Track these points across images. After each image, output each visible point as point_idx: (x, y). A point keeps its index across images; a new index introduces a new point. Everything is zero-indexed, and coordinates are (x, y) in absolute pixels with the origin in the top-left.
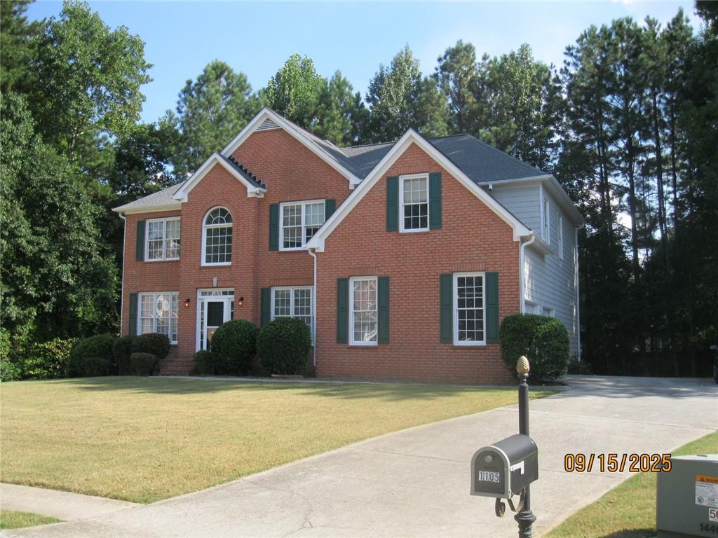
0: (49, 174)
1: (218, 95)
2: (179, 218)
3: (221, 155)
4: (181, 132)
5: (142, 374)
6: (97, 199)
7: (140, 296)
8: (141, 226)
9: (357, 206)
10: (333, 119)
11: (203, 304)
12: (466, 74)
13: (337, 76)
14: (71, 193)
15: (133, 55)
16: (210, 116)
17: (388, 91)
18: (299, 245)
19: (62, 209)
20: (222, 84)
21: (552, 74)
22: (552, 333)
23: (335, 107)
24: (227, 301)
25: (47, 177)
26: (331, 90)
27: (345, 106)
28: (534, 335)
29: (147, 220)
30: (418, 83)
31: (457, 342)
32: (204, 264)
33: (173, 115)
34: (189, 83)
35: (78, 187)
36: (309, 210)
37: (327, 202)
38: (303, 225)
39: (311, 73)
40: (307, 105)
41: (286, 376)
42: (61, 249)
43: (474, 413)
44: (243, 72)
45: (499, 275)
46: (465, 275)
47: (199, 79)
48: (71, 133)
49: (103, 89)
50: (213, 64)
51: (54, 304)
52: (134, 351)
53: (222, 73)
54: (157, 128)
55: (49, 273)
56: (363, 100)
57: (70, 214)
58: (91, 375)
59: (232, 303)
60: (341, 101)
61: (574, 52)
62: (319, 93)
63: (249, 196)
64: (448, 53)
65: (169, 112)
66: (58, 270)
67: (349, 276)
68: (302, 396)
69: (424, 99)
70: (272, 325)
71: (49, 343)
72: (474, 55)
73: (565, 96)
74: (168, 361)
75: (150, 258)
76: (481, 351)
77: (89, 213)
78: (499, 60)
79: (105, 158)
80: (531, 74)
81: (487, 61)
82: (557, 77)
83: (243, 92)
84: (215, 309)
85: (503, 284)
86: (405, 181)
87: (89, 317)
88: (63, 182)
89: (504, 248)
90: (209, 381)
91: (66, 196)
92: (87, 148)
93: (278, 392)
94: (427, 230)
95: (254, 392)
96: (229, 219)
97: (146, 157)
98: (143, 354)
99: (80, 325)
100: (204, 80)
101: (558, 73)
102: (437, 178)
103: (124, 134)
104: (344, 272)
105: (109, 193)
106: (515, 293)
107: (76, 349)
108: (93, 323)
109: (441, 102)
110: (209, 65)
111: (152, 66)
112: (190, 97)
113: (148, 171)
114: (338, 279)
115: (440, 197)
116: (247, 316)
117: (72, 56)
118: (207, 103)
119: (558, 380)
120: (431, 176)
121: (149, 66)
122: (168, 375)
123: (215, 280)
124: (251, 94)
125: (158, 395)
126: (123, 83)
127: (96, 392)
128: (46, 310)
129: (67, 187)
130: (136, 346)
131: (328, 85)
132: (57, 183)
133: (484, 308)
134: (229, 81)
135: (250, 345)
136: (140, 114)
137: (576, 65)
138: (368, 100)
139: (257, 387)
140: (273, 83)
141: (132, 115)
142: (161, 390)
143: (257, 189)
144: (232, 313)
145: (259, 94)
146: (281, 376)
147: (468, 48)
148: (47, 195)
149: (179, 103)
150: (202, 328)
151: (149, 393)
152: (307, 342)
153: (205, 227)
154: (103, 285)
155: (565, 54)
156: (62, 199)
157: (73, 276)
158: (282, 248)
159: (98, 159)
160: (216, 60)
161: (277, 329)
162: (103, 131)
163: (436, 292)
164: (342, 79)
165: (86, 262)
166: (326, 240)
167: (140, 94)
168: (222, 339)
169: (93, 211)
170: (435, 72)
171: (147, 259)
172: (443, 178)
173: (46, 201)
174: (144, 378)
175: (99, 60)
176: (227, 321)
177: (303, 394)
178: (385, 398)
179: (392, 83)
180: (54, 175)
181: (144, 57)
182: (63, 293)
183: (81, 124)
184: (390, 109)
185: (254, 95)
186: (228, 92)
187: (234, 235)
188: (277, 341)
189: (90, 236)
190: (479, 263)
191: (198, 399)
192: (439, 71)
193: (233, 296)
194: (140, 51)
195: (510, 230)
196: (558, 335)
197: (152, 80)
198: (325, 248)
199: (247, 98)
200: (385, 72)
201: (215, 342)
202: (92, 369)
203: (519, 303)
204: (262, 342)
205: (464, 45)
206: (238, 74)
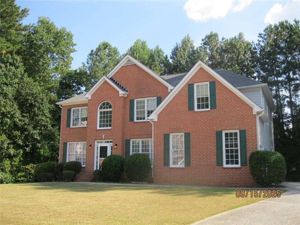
0: (30, 90)
1: (105, 56)
2: (87, 107)
3: (107, 77)
4: (88, 72)
5: (68, 181)
6: (51, 102)
7: (68, 143)
8: (69, 111)
9: (173, 98)
10: (156, 66)
11: (97, 147)
12: (215, 46)
13: (157, 48)
14: (39, 98)
15: (68, 40)
16: (101, 66)
17: (180, 54)
18: (144, 119)
19: (35, 106)
20: (106, 52)
21: (253, 46)
22: (278, 160)
23: (157, 61)
24: (109, 146)
25: (29, 92)
26: (154, 54)
27: (161, 61)
28: (268, 161)
29: (72, 108)
30: (193, 51)
31: (225, 165)
32: (98, 128)
33: (85, 65)
34: (92, 51)
35: (43, 96)
36: (149, 102)
37: (157, 98)
38: (146, 109)
39: (146, 47)
40: (144, 60)
41: (139, 182)
42: (34, 123)
43: (249, 204)
44: (116, 47)
45: (246, 131)
46: (229, 132)
47: (96, 49)
48: (40, 73)
49: (55, 54)
50: (103, 43)
51: (30, 148)
52: (65, 170)
53: (107, 46)
54: (78, 71)
55: (29, 134)
56: (169, 58)
57: (39, 108)
58: (44, 181)
59: (112, 147)
60: (159, 58)
61: (263, 36)
62: (149, 55)
63: (120, 96)
64: (206, 37)
65: (83, 63)
66: (32, 133)
67: (170, 133)
68: (150, 194)
69: (197, 57)
70: (132, 157)
71: (27, 166)
72: (218, 38)
73: (259, 56)
74: (80, 175)
75: (73, 126)
76: (238, 170)
77: (47, 108)
78: (229, 40)
79: (55, 83)
80: (244, 45)
81: (224, 40)
82: (255, 47)
83: (116, 55)
84: (103, 150)
85: (248, 136)
86: (197, 86)
87: (46, 154)
88: (36, 94)
89: (248, 118)
90: (101, 185)
91: (37, 100)
92: (47, 79)
93: (137, 191)
94: (209, 109)
95: (124, 191)
96: (110, 107)
97: (73, 83)
98: (69, 171)
99: (42, 158)
100: (99, 49)
101: (255, 46)
102: (213, 84)
103: (63, 74)
104: (167, 131)
105: (56, 99)
106: (255, 140)
107: (37, 168)
108: (48, 157)
109: (204, 58)
110: (101, 43)
111: (76, 44)
112: (93, 57)
113: (74, 90)
114: (164, 134)
115: (215, 93)
116: (119, 152)
117: (41, 40)
118: (100, 59)
119: (281, 184)
120: (210, 83)
121: (75, 45)
122: (80, 181)
123: (103, 136)
124: (119, 56)
125: (74, 192)
126: (63, 51)
127: (43, 190)
128: (27, 151)
129: (38, 96)
130: (65, 167)
131: (153, 52)
132: (33, 94)
133: (239, 148)
134: (110, 50)
135: (121, 167)
136: (71, 65)
137: (263, 41)
138: (171, 58)
139: (126, 188)
140: (129, 51)
141: (67, 65)
142: (76, 190)
143: (124, 92)
144: (112, 152)
145: (123, 56)
146: (136, 182)
147: (215, 35)
148: (28, 99)
149: (87, 59)
150: (97, 159)
151: (70, 191)
152: (149, 165)
153: (99, 111)
154: (52, 140)
155: (258, 37)
156: (35, 101)
157: (39, 136)
158: (135, 120)
159: (52, 84)
160: (104, 41)
161: (134, 159)
162: (54, 72)
163: (214, 140)
164: (159, 49)
165: (45, 129)
166: (158, 115)
167: (71, 57)
168: (107, 164)
169: (49, 107)
170: (201, 45)
171: (72, 126)
172: (216, 84)
173: (28, 102)
174: (68, 183)
175: (53, 42)
176: (109, 155)
177: (151, 193)
178: (195, 195)
179: (182, 50)
180: (32, 91)
181: (73, 41)
182: (35, 143)
183: (45, 69)
184: (181, 62)
185: (121, 56)
186: (109, 55)
187: (113, 114)
188: (134, 165)
189: (48, 118)
190: (236, 125)
191: (95, 195)
192: (203, 45)
193: (112, 143)
194: (71, 38)
195: (251, 109)
196: (281, 161)
197: (76, 51)
198: (158, 119)
199: (117, 58)
200: (178, 46)
201: (104, 165)
202: (44, 178)
203: (257, 145)
204: (127, 165)
205: (213, 33)
206: (114, 47)
